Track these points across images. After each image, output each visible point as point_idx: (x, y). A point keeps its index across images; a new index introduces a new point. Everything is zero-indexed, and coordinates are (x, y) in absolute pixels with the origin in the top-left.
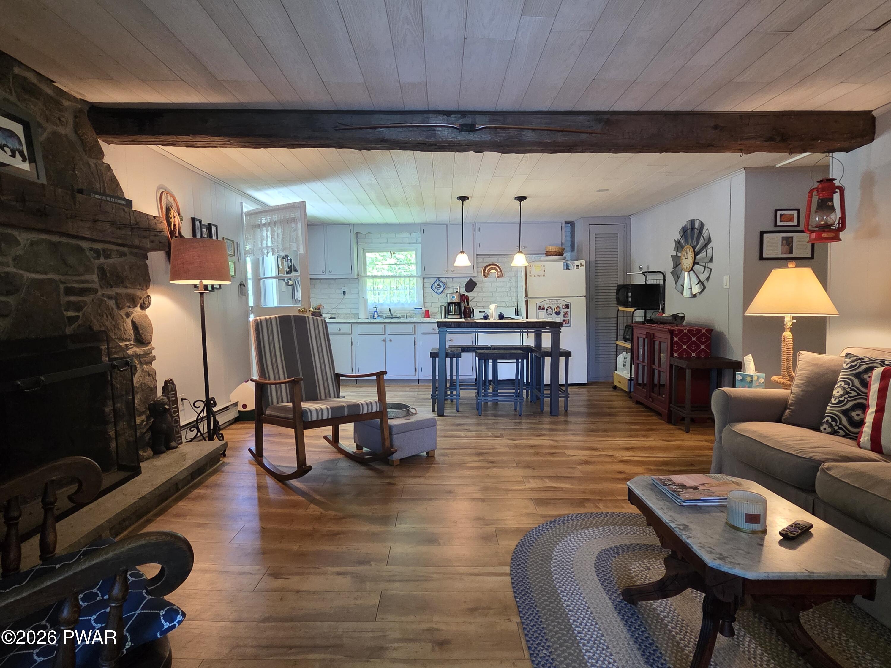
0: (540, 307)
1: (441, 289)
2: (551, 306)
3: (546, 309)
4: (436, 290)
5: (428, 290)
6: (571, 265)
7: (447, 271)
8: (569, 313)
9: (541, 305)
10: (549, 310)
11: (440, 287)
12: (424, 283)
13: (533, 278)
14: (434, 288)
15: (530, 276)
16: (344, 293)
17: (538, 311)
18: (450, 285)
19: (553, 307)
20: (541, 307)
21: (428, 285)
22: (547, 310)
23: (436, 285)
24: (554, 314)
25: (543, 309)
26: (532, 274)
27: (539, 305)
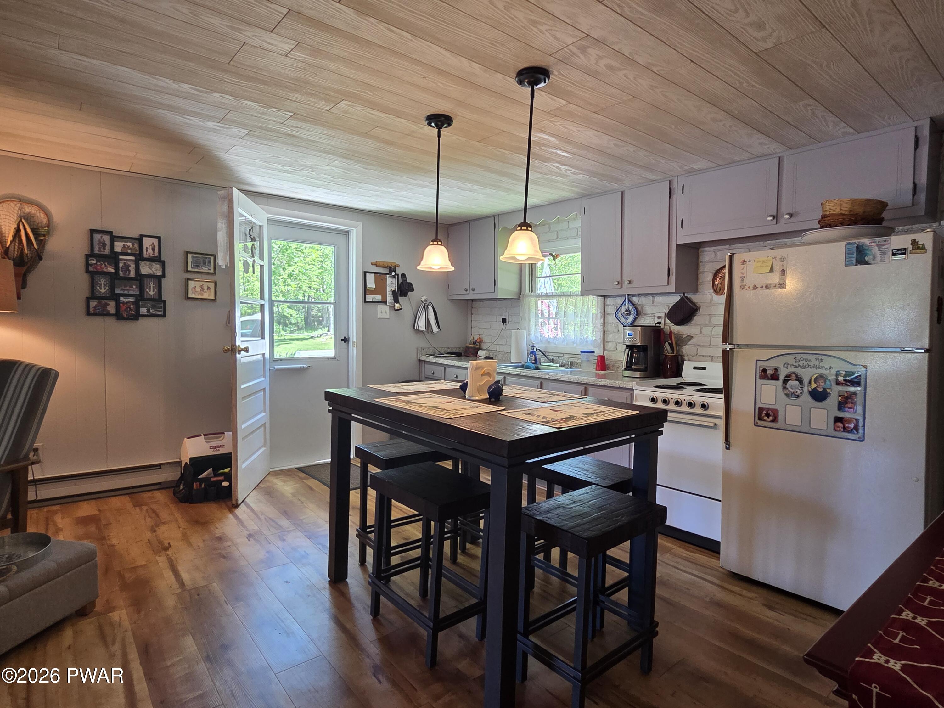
0: (765, 371)
1: (631, 318)
2: (799, 371)
3: (782, 377)
4: (623, 320)
5: (611, 319)
6: (876, 250)
7: (620, 283)
8: (859, 399)
9: (770, 366)
10: (793, 383)
11: (629, 314)
12: (605, 305)
13: (750, 294)
14: (620, 314)
15: (742, 287)
16: (504, 321)
17: (759, 382)
18: (648, 310)
19: (807, 374)
20: (769, 372)
21: (611, 310)
22: (785, 382)
23: (623, 309)
24: (806, 398)
25: (775, 377)
26: (749, 282)
27: (765, 365)
